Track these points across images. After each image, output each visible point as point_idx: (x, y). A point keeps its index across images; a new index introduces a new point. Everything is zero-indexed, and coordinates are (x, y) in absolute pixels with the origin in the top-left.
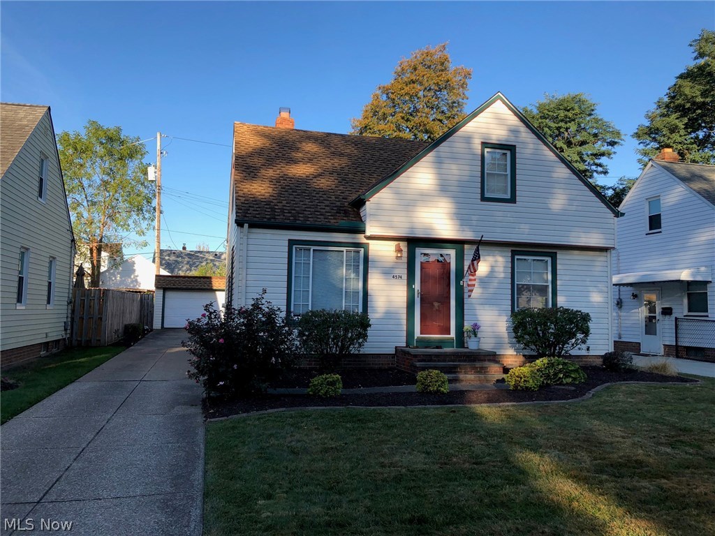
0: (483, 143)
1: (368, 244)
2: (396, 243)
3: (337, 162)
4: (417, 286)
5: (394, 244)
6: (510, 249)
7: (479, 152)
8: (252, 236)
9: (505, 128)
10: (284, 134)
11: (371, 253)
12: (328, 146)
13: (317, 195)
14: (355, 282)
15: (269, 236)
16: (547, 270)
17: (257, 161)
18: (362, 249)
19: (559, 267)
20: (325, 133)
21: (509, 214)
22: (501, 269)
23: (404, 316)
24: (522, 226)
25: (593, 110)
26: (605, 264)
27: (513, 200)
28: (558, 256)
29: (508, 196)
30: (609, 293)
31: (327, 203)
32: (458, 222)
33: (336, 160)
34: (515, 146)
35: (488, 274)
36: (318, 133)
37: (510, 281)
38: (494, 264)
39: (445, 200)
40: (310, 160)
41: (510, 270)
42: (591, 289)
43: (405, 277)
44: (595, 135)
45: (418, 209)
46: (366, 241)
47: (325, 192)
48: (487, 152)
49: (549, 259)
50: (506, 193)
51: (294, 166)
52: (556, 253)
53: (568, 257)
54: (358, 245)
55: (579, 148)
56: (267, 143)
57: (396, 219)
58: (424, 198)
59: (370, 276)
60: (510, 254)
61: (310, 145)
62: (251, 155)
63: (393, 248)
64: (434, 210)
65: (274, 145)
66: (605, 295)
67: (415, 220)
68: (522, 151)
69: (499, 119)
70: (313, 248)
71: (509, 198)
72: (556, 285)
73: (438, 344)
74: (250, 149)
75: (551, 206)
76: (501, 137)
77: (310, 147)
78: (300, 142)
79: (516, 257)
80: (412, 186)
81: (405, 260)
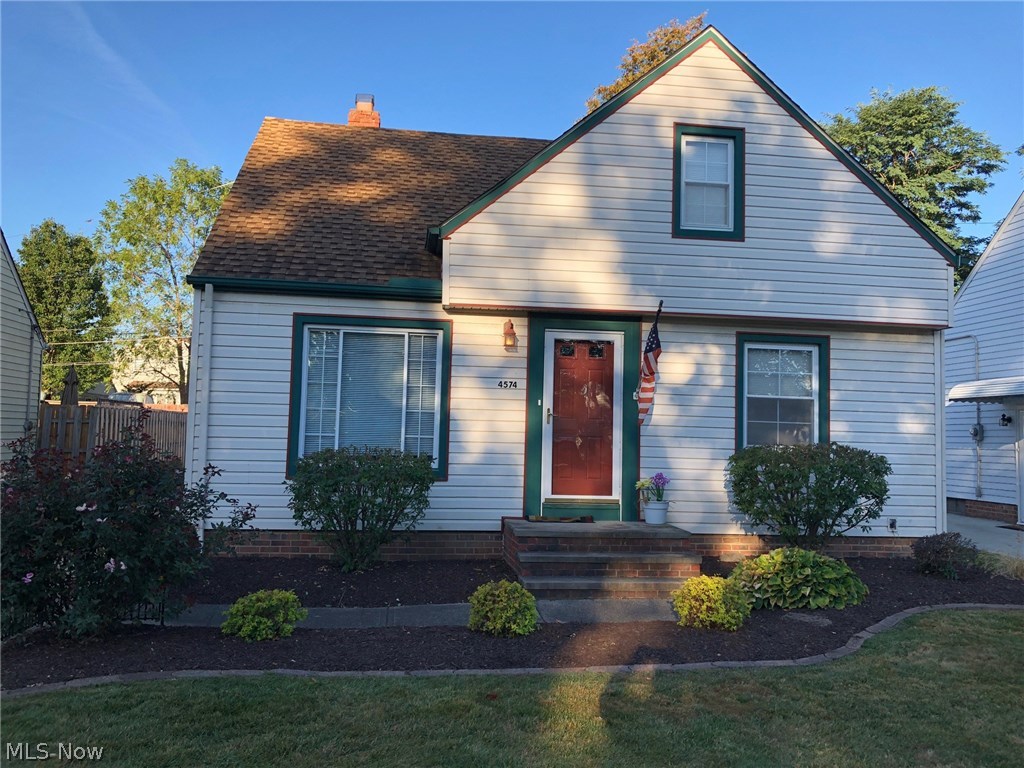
0: (677, 125)
1: (451, 322)
2: (506, 319)
3: (428, 179)
4: (547, 402)
5: (501, 322)
6: (734, 331)
7: (670, 143)
8: (221, 307)
9: (723, 95)
10: (348, 134)
11: (456, 339)
12: (423, 153)
13: (369, 233)
14: (426, 396)
15: (256, 308)
16: (810, 371)
17: (277, 180)
18: (441, 333)
19: (833, 365)
20: (424, 133)
21: (730, 262)
22: (717, 370)
23: (521, 460)
24: (757, 285)
25: (952, 114)
26: (930, 359)
27: (738, 234)
28: (833, 344)
29: (730, 228)
30: (938, 416)
31: (383, 246)
32: (628, 279)
33: (428, 175)
34: (743, 130)
35: (691, 380)
36: (412, 132)
37: (732, 392)
38: (700, 358)
39: (601, 235)
40: (380, 177)
41: (733, 371)
42: (901, 407)
43: (523, 384)
44: (957, 156)
45: (549, 254)
46: (445, 316)
47: (386, 229)
48: (688, 143)
49: (815, 350)
50: (726, 223)
51: (345, 186)
52: (828, 338)
53: (852, 345)
54: (433, 324)
55: (928, 179)
56: (310, 148)
57: (503, 274)
58: (559, 233)
59: (453, 382)
60: (733, 341)
61: (389, 151)
62: (271, 169)
63: (501, 330)
64: (578, 255)
65: (322, 153)
66: (929, 419)
67: (541, 275)
68: (758, 139)
69: (711, 79)
70: (344, 329)
71: (732, 230)
72: (828, 400)
73: (585, 514)
74: (274, 159)
75: (817, 246)
76: (715, 115)
77: (390, 156)
78: (373, 148)
79: (748, 346)
80: (535, 209)
81: (523, 352)
